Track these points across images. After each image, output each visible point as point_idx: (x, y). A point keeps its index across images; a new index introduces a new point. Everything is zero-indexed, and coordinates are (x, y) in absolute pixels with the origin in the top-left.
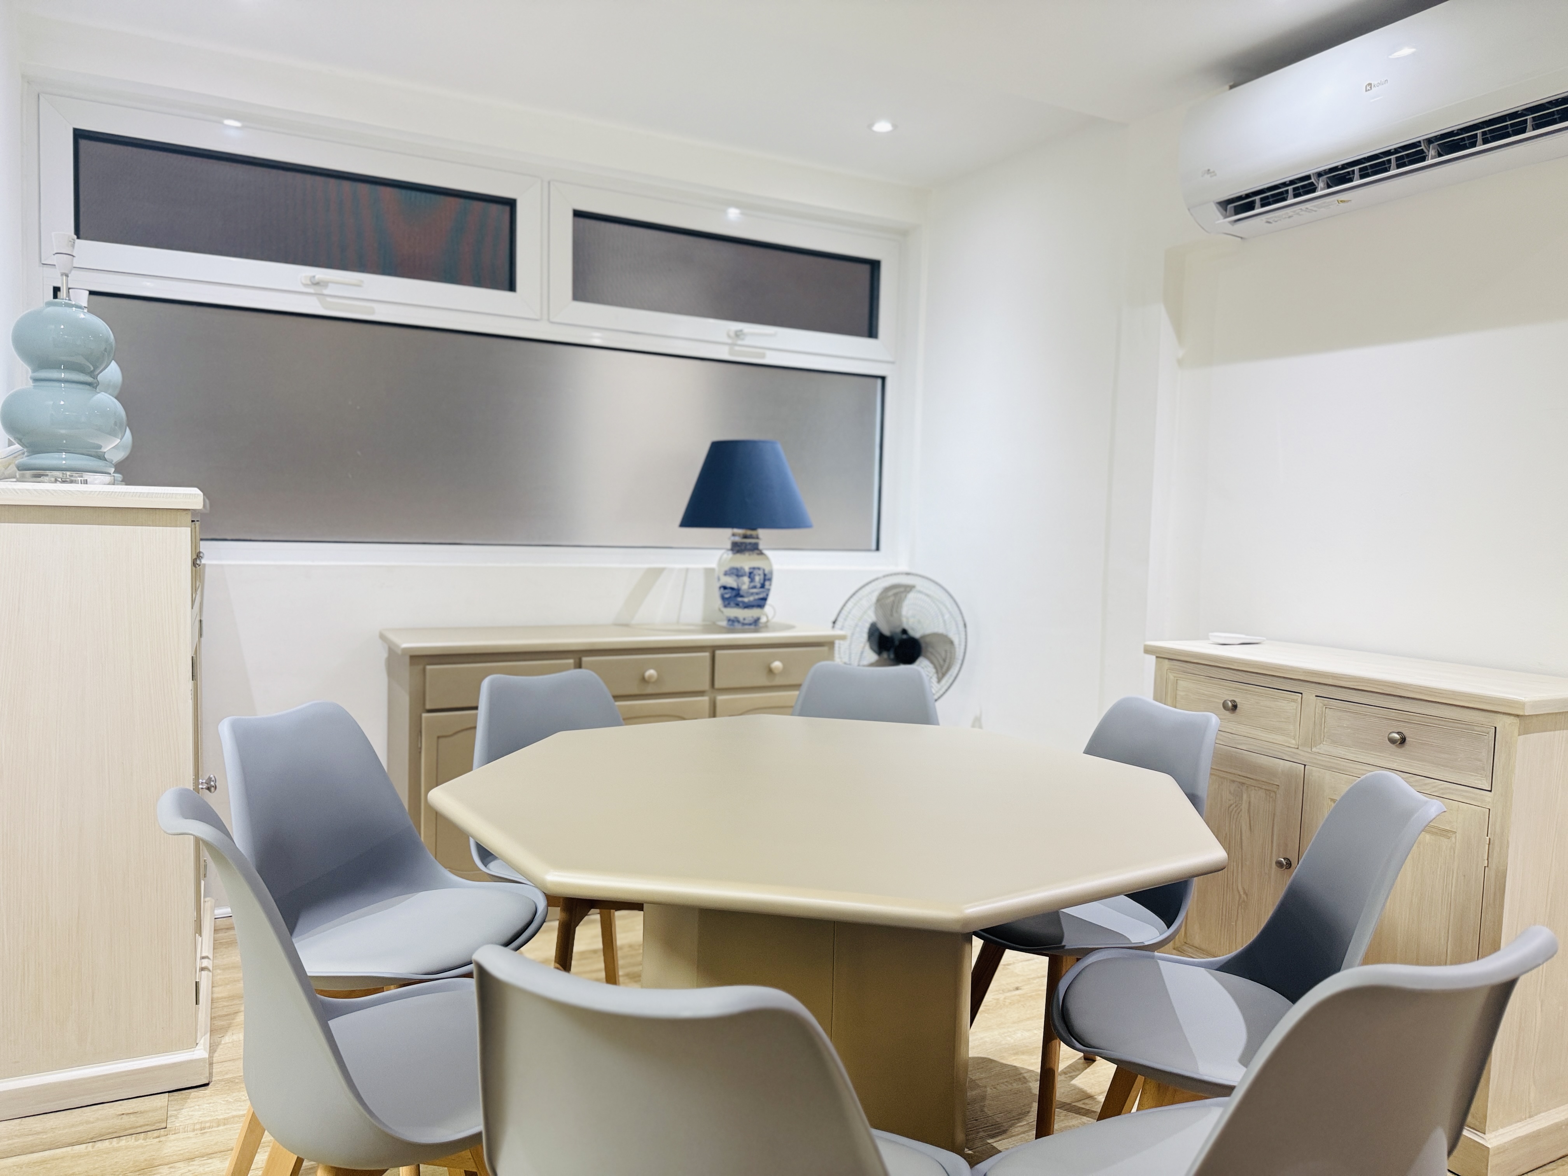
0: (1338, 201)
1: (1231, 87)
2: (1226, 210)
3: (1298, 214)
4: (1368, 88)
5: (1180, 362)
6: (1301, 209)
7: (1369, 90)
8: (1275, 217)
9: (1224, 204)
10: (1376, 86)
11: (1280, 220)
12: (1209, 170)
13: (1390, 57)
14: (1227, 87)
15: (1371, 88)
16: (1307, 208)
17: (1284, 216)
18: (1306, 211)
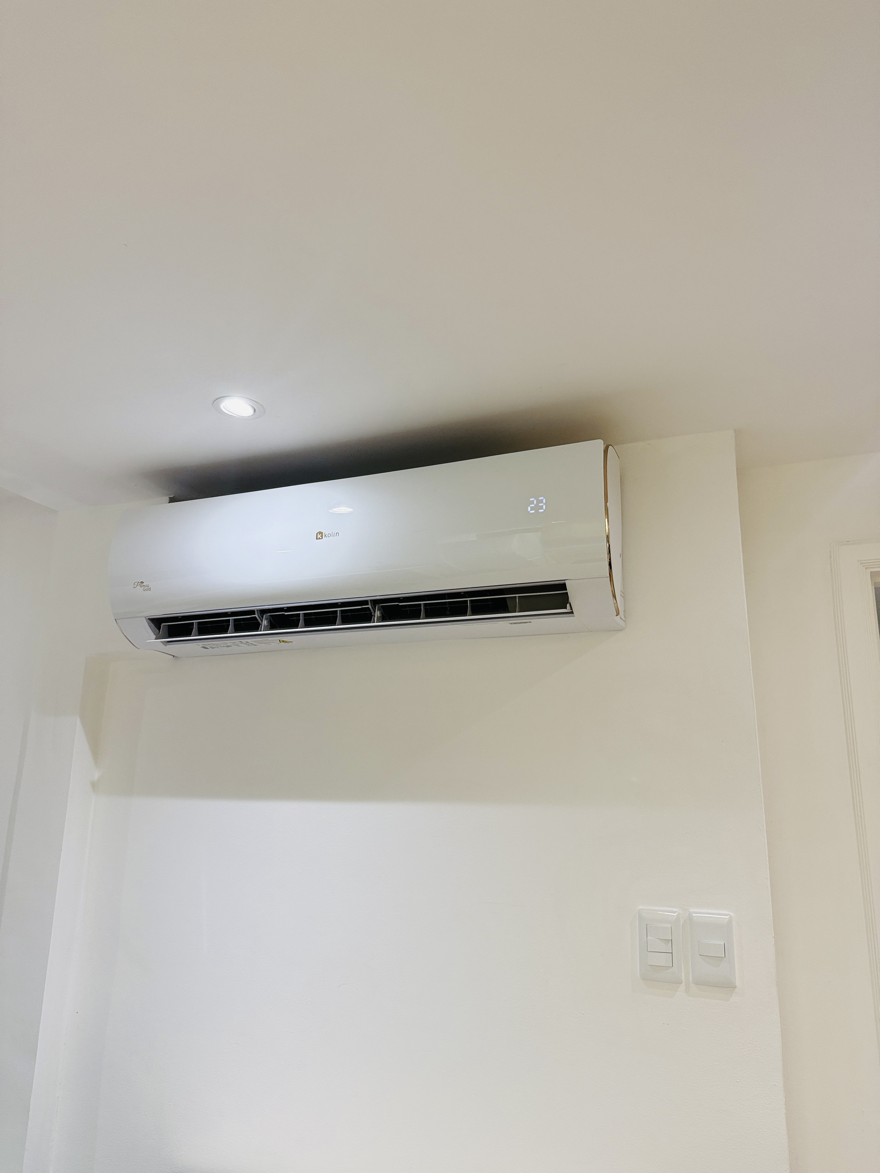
0: (280, 641)
1: (172, 500)
2: (159, 629)
3: (237, 645)
4: (319, 536)
5: (94, 786)
6: (241, 642)
7: (319, 538)
8: (213, 644)
9: (157, 622)
10: (327, 536)
11: (218, 647)
12: (142, 582)
13: (330, 511)
14: (168, 499)
15: (322, 536)
16: (248, 642)
17: (222, 645)
18: (246, 644)
